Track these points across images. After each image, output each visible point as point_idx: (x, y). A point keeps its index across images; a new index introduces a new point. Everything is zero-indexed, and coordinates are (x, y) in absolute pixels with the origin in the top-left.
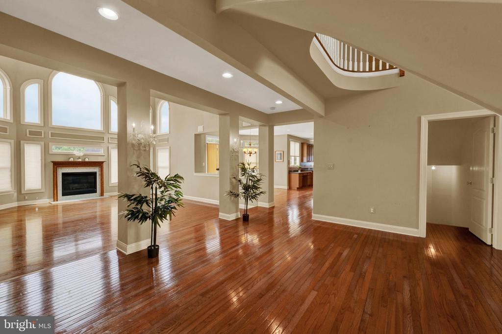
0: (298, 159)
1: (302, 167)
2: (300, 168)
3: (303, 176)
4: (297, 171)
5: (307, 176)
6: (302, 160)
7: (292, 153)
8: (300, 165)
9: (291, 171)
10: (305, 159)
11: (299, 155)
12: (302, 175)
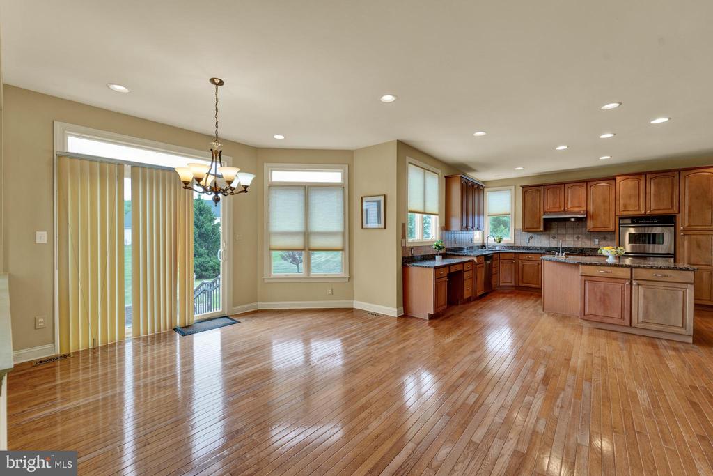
0: (434, 223)
1: (448, 246)
2: (440, 248)
3: (450, 275)
4: (432, 258)
5: (460, 273)
6: (446, 227)
7: (414, 202)
8: (441, 238)
9: (408, 259)
10: (455, 223)
11: (436, 211)
12: (445, 272)
